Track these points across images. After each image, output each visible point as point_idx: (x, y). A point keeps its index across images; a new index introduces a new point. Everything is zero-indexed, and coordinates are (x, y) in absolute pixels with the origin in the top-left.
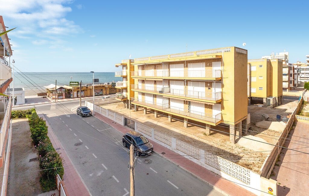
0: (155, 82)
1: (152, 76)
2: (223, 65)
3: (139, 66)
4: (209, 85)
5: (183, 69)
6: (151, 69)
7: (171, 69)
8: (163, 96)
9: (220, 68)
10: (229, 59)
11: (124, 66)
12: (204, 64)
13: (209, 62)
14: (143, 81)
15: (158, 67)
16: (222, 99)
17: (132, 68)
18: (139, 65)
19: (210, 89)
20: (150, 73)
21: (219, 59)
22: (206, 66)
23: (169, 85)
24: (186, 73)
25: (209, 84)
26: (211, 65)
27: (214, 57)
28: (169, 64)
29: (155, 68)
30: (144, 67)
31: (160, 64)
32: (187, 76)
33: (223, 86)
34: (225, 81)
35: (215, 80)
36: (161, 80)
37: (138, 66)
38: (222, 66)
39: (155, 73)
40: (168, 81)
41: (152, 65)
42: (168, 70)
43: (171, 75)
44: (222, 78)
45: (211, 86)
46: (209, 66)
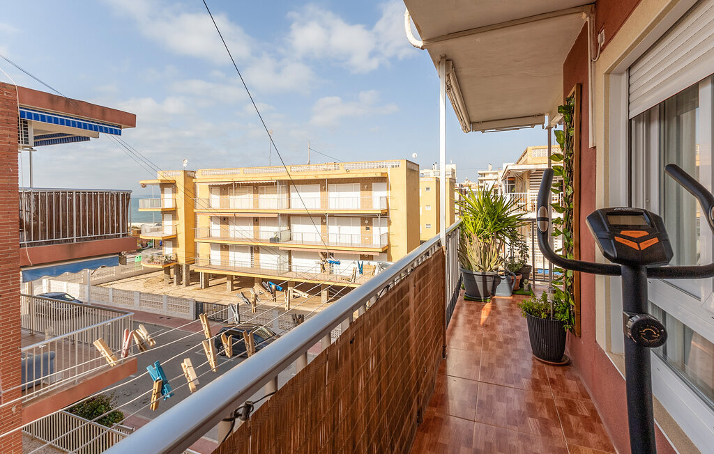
0: (256, 221)
1: (247, 208)
2: (389, 188)
3: (211, 187)
4: (367, 222)
5: (318, 194)
6: (246, 193)
7: (294, 195)
8: (280, 248)
9: (384, 193)
10: (398, 177)
11: (167, 185)
12: (359, 185)
13: (366, 183)
14: (225, 220)
15: (262, 189)
16: (389, 245)
17: (191, 191)
18: (211, 184)
19: (368, 229)
20: (242, 202)
21: (383, 179)
22: (363, 189)
23: (289, 225)
24: (325, 202)
25: (367, 220)
26: (370, 189)
27: (379, 175)
28: (289, 184)
29: (256, 192)
30: (225, 189)
31: (271, 184)
32: (327, 207)
33: (389, 223)
34: (392, 215)
35: (380, 212)
36: (275, 216)
37: (209, 186)
38: (388, 190)
39: (256, 203)
40: (288, 218)
41: (249, 185)
42: (286, 195)
43: (293, 206)
44: (388, 210)
45: (371, 224)
46: (367, 190)
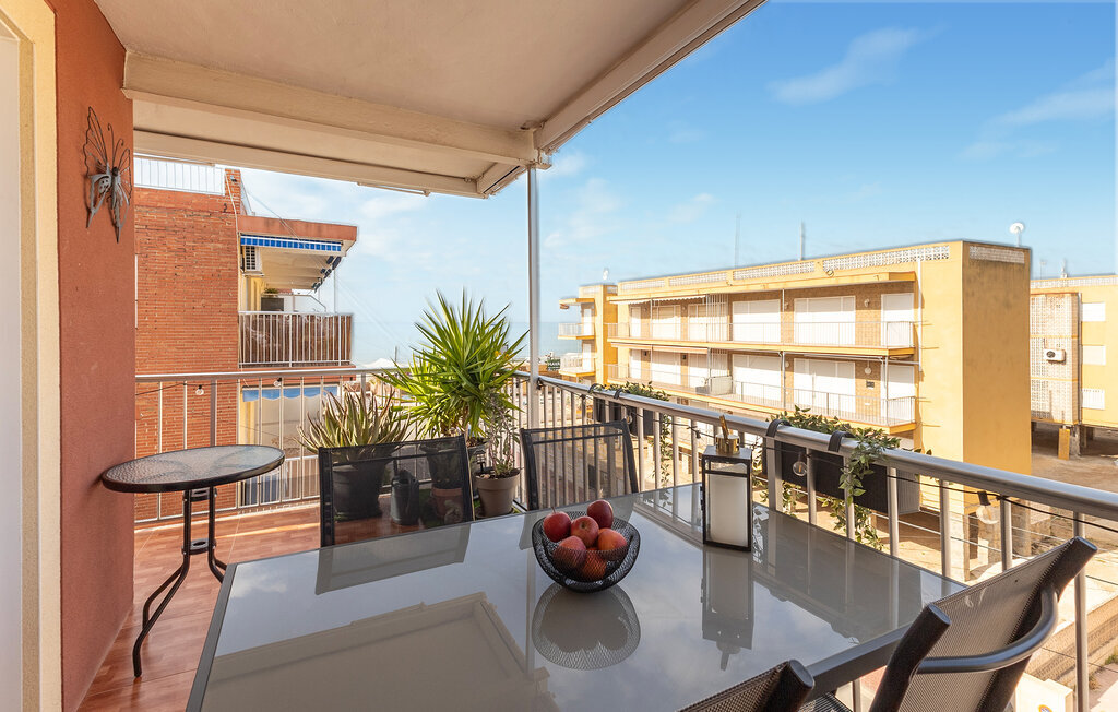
0: (685, 359)
1: (673, 337)
2: (918, 303)
3: (631, 307)
4: (868, 371)
5: (776, 317)
6: (672, 316)
7: (736, 317)
8: (710, 405)
9: (909, 314)
10: (943, 282)
11: (587, 305)
12: (852, 300)
13: (867, 295)
14: (645, 355)
15: (693, 308)
16: (917, 423)
17: (611, 313)
18: (632, 302)
19: (871, 385)
20: (666, 329)
21: (903, 286)
22: (859, 307)
23: (730, 368)
24: (788, 331)
25: (867, 367)
26: (875, 305)
27: (884, 278)
28: (729, 300)
29: (684, 314)
30: (646, 309)
31: (699, 301)
32: (791, 339)
33: (919, 377)
34: (925, 361)
35: (886, 354)
36: (704, 351)
37: (630, 305)
38: (916, 307)
39: (685, 330)
40: (728, 357)
41: (676, 302)
42: (725, 319)
43: (736, 337)
44: (916, 348)
45: (876, 375)
46: (870, 306)
